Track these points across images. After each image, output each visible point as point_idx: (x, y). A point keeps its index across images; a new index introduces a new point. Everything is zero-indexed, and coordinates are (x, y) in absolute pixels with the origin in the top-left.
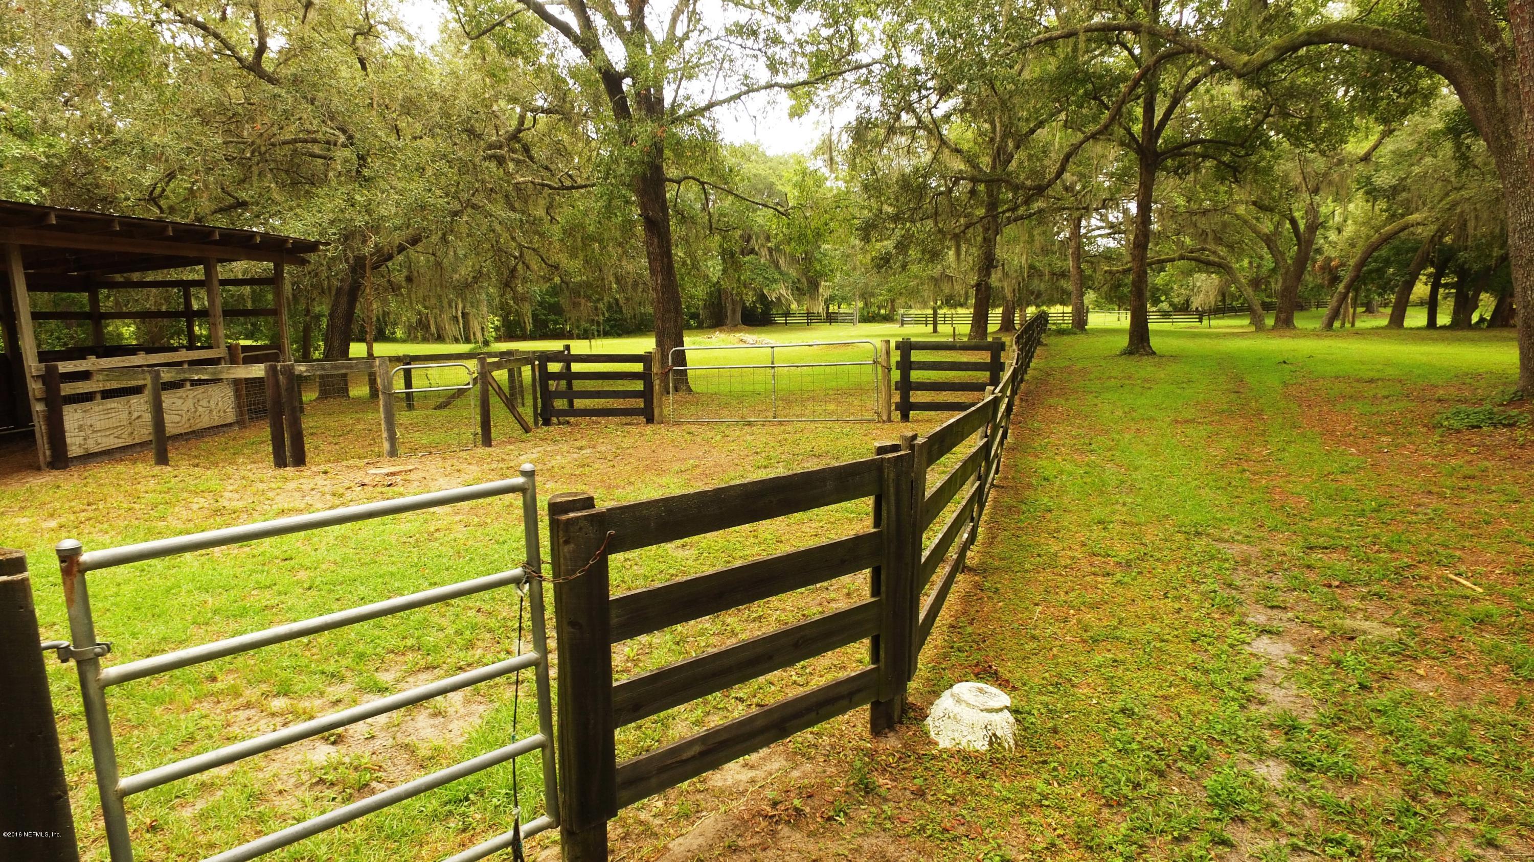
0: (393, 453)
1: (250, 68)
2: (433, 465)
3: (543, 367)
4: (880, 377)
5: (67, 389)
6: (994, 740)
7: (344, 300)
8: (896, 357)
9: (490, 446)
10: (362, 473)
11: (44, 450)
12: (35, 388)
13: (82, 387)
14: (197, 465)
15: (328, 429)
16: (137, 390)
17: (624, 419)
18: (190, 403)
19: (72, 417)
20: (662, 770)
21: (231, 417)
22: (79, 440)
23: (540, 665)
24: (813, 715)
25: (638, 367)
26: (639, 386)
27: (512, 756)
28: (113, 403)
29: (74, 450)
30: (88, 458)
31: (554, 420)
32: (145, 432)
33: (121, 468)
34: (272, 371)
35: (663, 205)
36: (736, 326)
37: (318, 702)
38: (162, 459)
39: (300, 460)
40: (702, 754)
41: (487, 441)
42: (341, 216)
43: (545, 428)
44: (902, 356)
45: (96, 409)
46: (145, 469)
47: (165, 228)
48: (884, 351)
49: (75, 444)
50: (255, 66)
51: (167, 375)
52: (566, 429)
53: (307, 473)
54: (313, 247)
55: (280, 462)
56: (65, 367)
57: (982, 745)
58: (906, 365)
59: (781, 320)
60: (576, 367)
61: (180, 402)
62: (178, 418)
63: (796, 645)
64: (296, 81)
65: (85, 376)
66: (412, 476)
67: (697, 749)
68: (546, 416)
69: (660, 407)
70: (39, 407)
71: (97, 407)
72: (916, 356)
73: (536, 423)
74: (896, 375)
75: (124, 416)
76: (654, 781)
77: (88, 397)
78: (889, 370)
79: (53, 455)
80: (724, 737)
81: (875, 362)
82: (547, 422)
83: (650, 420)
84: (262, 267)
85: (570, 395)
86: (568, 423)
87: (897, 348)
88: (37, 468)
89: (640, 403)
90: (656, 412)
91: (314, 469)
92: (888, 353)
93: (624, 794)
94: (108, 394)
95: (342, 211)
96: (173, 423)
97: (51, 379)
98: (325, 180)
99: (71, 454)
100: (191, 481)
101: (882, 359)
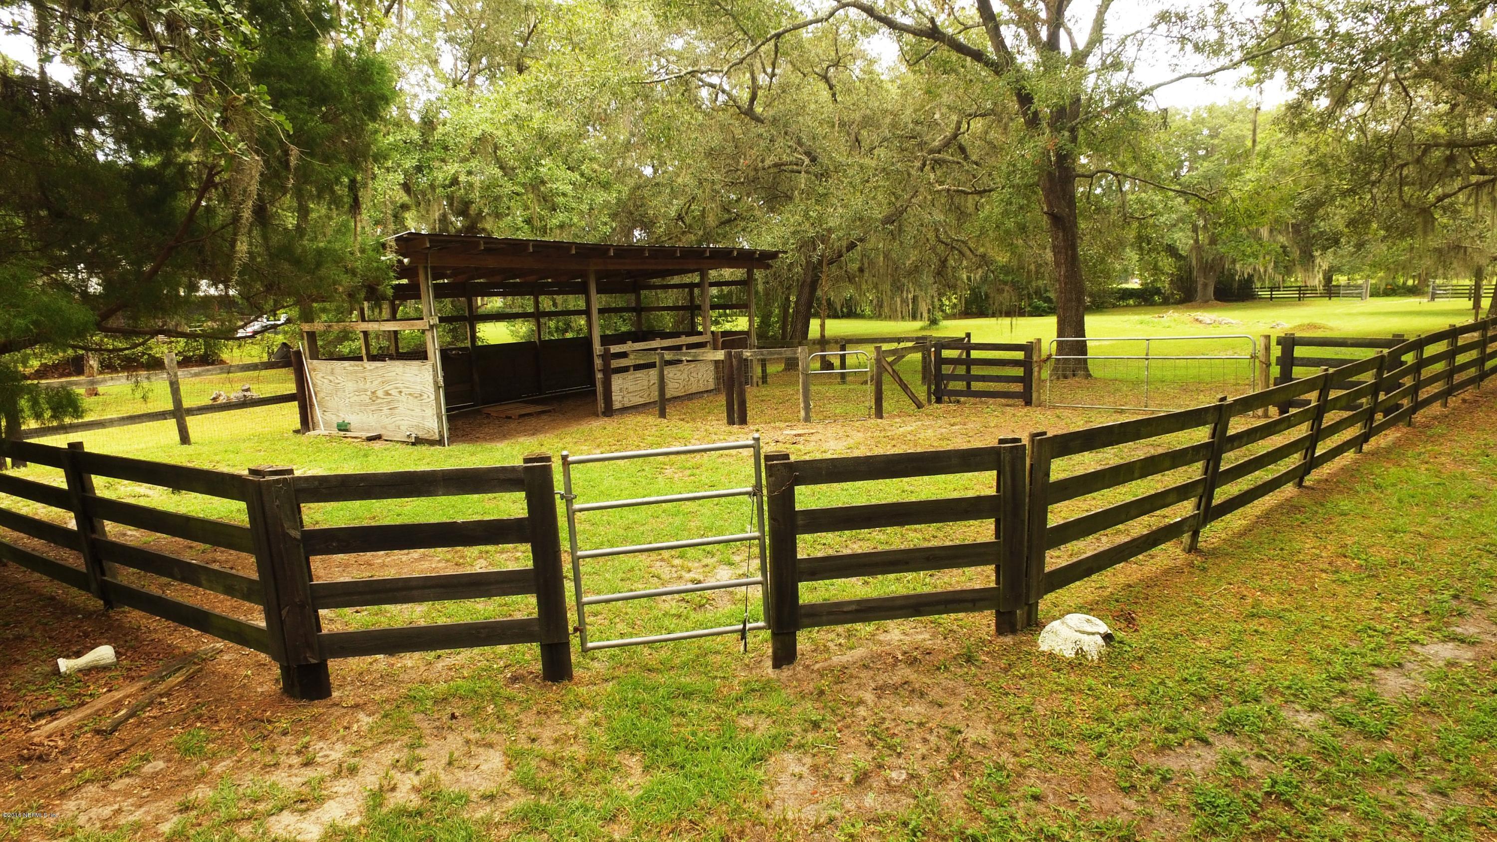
0: (807, 419)
1: (746, 114)
2: (833, 430)
3: (938, 353)
4: (1257, 373)
5: (615, 364)
6: (1080, 652)
7: (806, 290)
8: (1276, 351)
9: (881, 417)
10: (779, 433)
11: (601, 404)
12: (598, 362)
13: (623, 362)
14: (683, 420)
15: (774, 397)
16: (652, 365)
17: (1003, 401)
18: (685, 376)
19: (617, 382)
20: (830, 613)
21: (711, 386)
22: (620, 398)
23: (761, 539)
24: (942, 607)
25: (1020, 355)
26: (1019, 372)
27: (747, 584)
28: (640, 374)
29: (617, 405)
30: (625, 410)
31: (946, 398)
32: (655, 395)
33: (639, 418)
34: (729, 355)
35: (1071, 200)
36: (1207, 301)
37: (696, 565)
38: (663, 414)
39: (743, 421)
40: (857, 611)
41: (879, 414)
42: (799, 228)
43: (936, 405)
44: (1283, 351)
45: (630, 377)
46: (652, 420)
47: (675, 251)
48: (1263, 346)
49: (618, 401)
50: (749, 112)
51: (668, 356)
52: (952, 407)
53: (747, 430)
54: (774, 255)
55: (731, 422)
56: (615, 349)
57: (1070, 654)
58: (1288, 361)
59: (1266, 294)
60: (975, 354)
61: (679, 374)
62: (677, 385)
63: (928, 559)
64: (775, 121)
65: (624, 355)
66: (813, 438)
67: (854, 607)
68: (939, 395)
69: (1038, 391)
70: (599, 376)
71: (630, 376)
72: (1300, 352)
73: (929, 401)
74: (1275, 371)
75: (646, 383)
76: (824, 618)
77: (625, 369)
78: (1268, 365)
79: (606, 407)
80: (873, 605)
81: (1253, 357)
82: (939, 401)
83: (1028, 403)
84: (738, 273)
85: (969, 378)
86: (958, 402)
87: (1278, 343)
88: (596, 415)
89: (1018, 387)
90: (1034, 396)
91: (751, 428)
92: (1268, 348)
93: (805, 621)
94: (638, 367)
95: (800, 224)
96: (672, 390)
97: (607, 357)
98: (790, 198)
99: (615, 407)
100: (675, 430)
101: (1261, 353)
